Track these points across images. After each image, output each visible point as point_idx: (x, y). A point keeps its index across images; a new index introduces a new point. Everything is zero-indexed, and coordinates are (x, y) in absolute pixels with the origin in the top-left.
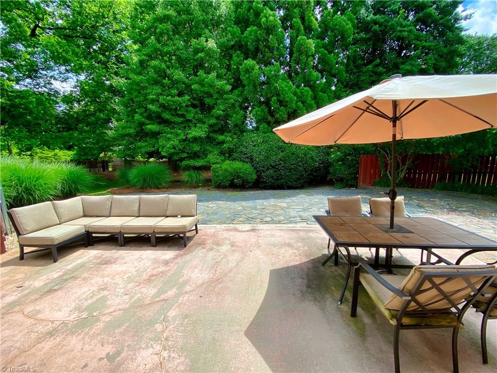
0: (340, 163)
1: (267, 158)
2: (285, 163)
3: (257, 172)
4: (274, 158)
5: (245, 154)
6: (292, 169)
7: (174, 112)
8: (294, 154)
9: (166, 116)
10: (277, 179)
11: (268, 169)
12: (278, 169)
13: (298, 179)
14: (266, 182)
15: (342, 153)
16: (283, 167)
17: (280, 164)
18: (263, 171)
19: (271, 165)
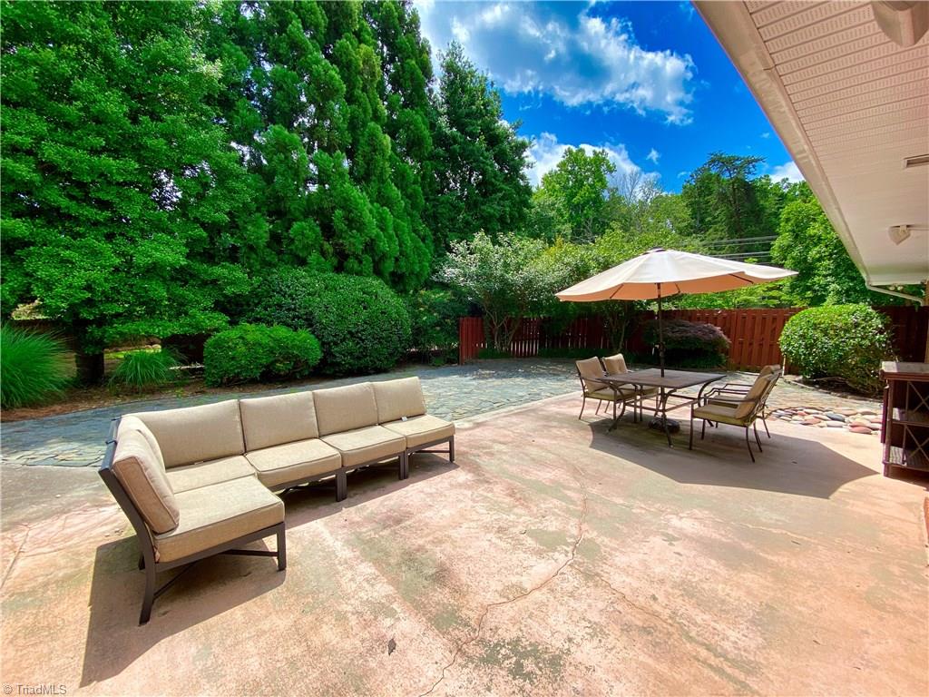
0: (438, 328)
1: (342, 318)
2: (373, 328)
3: (323, 344)
4: (354, 319)
5: (289, 310)
6: (383, 339)
7: (80, 191)
8: (385, 313)
9: (55, 196)
10: (359, 358)
11: (344, 340)
12: (361, 339)
13: (391, 354)
14: (339, 364)
15: (440, 313)
16: (369, 334)
17: (364, 330)
18: (336, 344)
19: (350, 332)
